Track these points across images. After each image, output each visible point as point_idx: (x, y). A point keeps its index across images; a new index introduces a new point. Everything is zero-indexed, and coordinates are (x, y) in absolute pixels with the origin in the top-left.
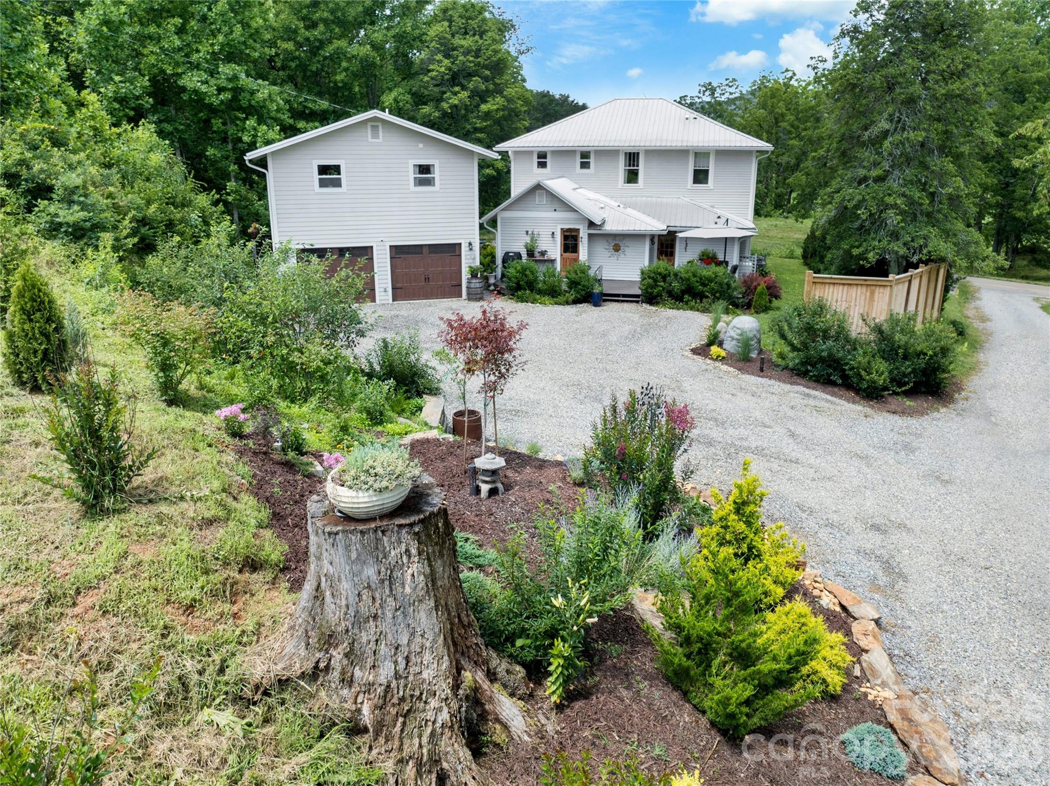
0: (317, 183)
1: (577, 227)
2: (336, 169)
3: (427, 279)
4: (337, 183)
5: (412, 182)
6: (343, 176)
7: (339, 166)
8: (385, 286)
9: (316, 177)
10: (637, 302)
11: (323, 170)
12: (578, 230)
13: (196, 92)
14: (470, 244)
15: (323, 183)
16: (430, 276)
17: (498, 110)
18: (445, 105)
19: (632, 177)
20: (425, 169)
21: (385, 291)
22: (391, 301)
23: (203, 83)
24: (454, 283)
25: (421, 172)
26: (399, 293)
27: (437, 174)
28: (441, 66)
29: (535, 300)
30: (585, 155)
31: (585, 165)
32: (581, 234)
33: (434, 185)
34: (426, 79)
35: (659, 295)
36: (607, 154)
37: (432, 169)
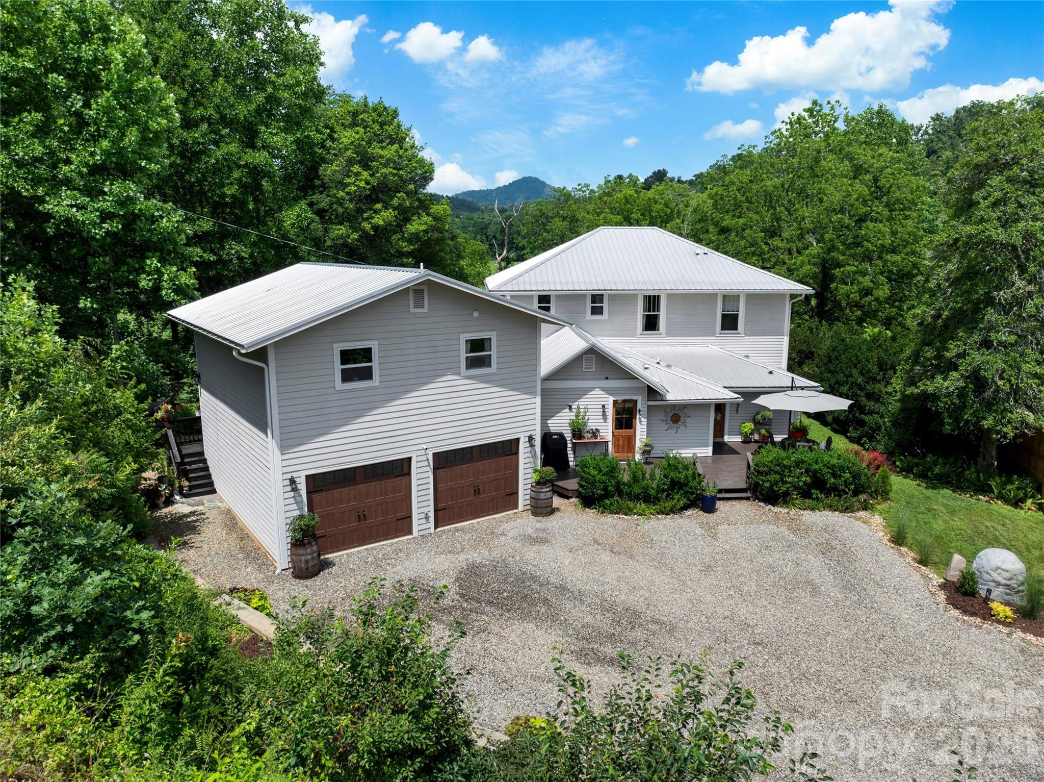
0: (338, 377)
1: (634, 398)
2: (366, 354)
3: (477, 492)
4: (367, 374)
5: (463, 363)
6: (375, 364)
7: (370, 349)
8: (425, 510)
9: (338, 367)
10: (748, 499)
11: (347, 356)
12: (635, 402)
13: (68, 221)
14: (530, 437)
15: (347, 376)
16: (481, 487)
17: (426, 231)
18: (366, 226)
19: (651, 324)
20: (477, 345)
21: (427, 518)
22: (432, 529)
23: (80, 207)
24: (509, 491)
25: (472, 350)
26: (443, 515)
27: (493, 350)
28: (361, 180)
29: (630, 510)
30: (597, 298)
31: (597, 311)
32: (639, 406)
33: (490, 366)
34: (341, 194)
35: (786, 494)
36: (623, 298)
37: (486, 345)
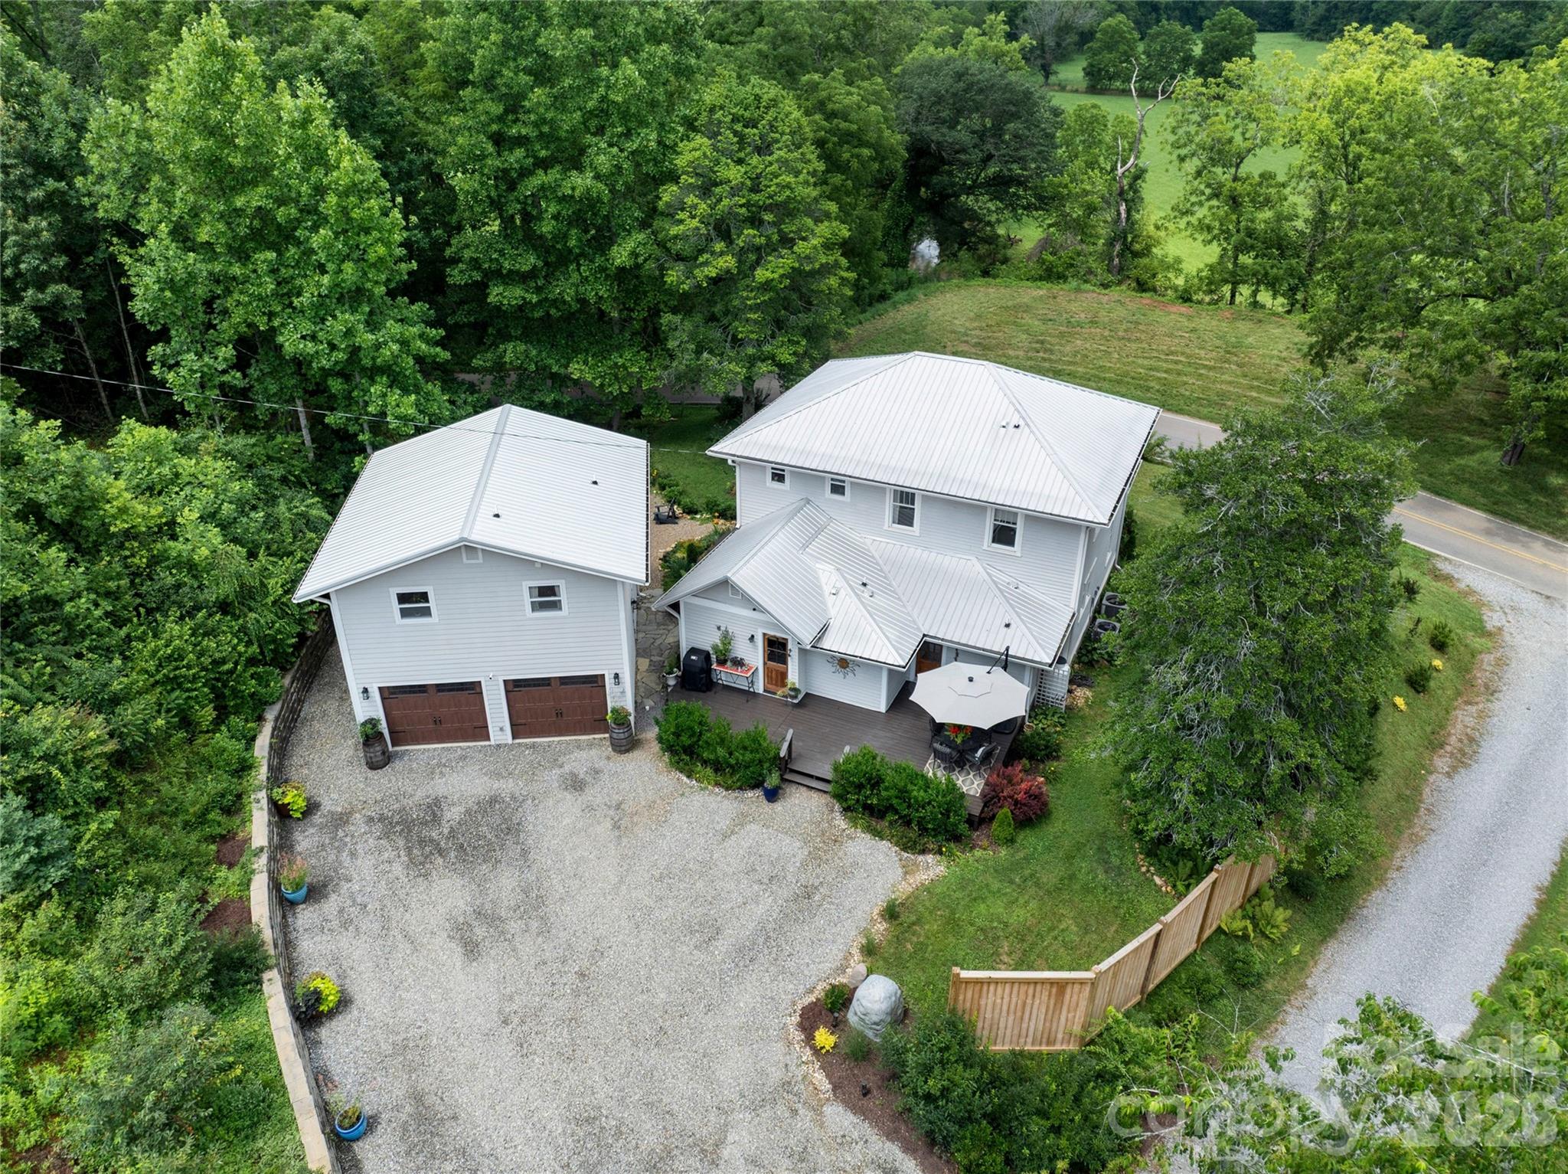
0: (398, 614)
1: (784, 636)
2: (424, 597)
4: (423, 612)
5: (529, 607)
6: (432, 604)
7: (426, 593)
8: (501, 722)
9: (396, 607)
11: (403, 598)
12: (786, 640)
14: (617, 676)
15: (405, 613)
16: (564, 711)
21: (502, 729)
22: (510, 741)
24: (598, 717)
25: (541, 594)
26: (518, 729)
27: (563, 597)
31: (837, 489)
32: (790, 646)
33: (560, 609)
35: (851, 809)
36: (871, 488)
37: (556, 590)
